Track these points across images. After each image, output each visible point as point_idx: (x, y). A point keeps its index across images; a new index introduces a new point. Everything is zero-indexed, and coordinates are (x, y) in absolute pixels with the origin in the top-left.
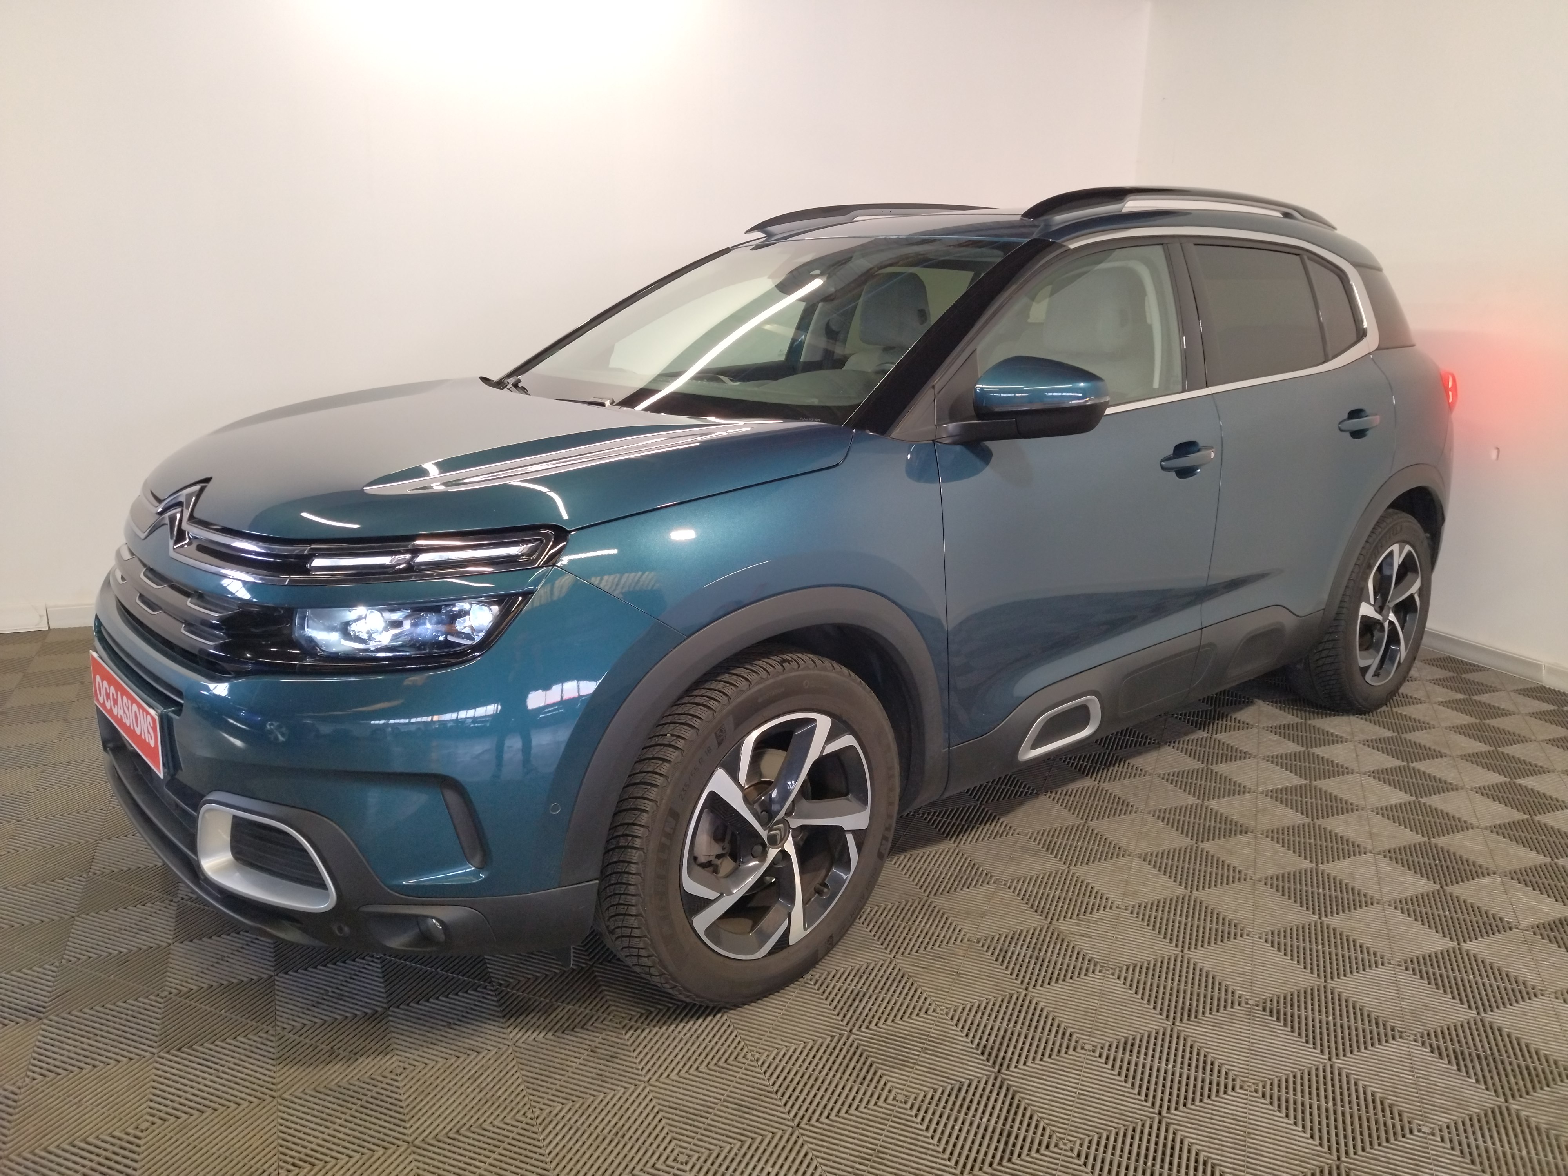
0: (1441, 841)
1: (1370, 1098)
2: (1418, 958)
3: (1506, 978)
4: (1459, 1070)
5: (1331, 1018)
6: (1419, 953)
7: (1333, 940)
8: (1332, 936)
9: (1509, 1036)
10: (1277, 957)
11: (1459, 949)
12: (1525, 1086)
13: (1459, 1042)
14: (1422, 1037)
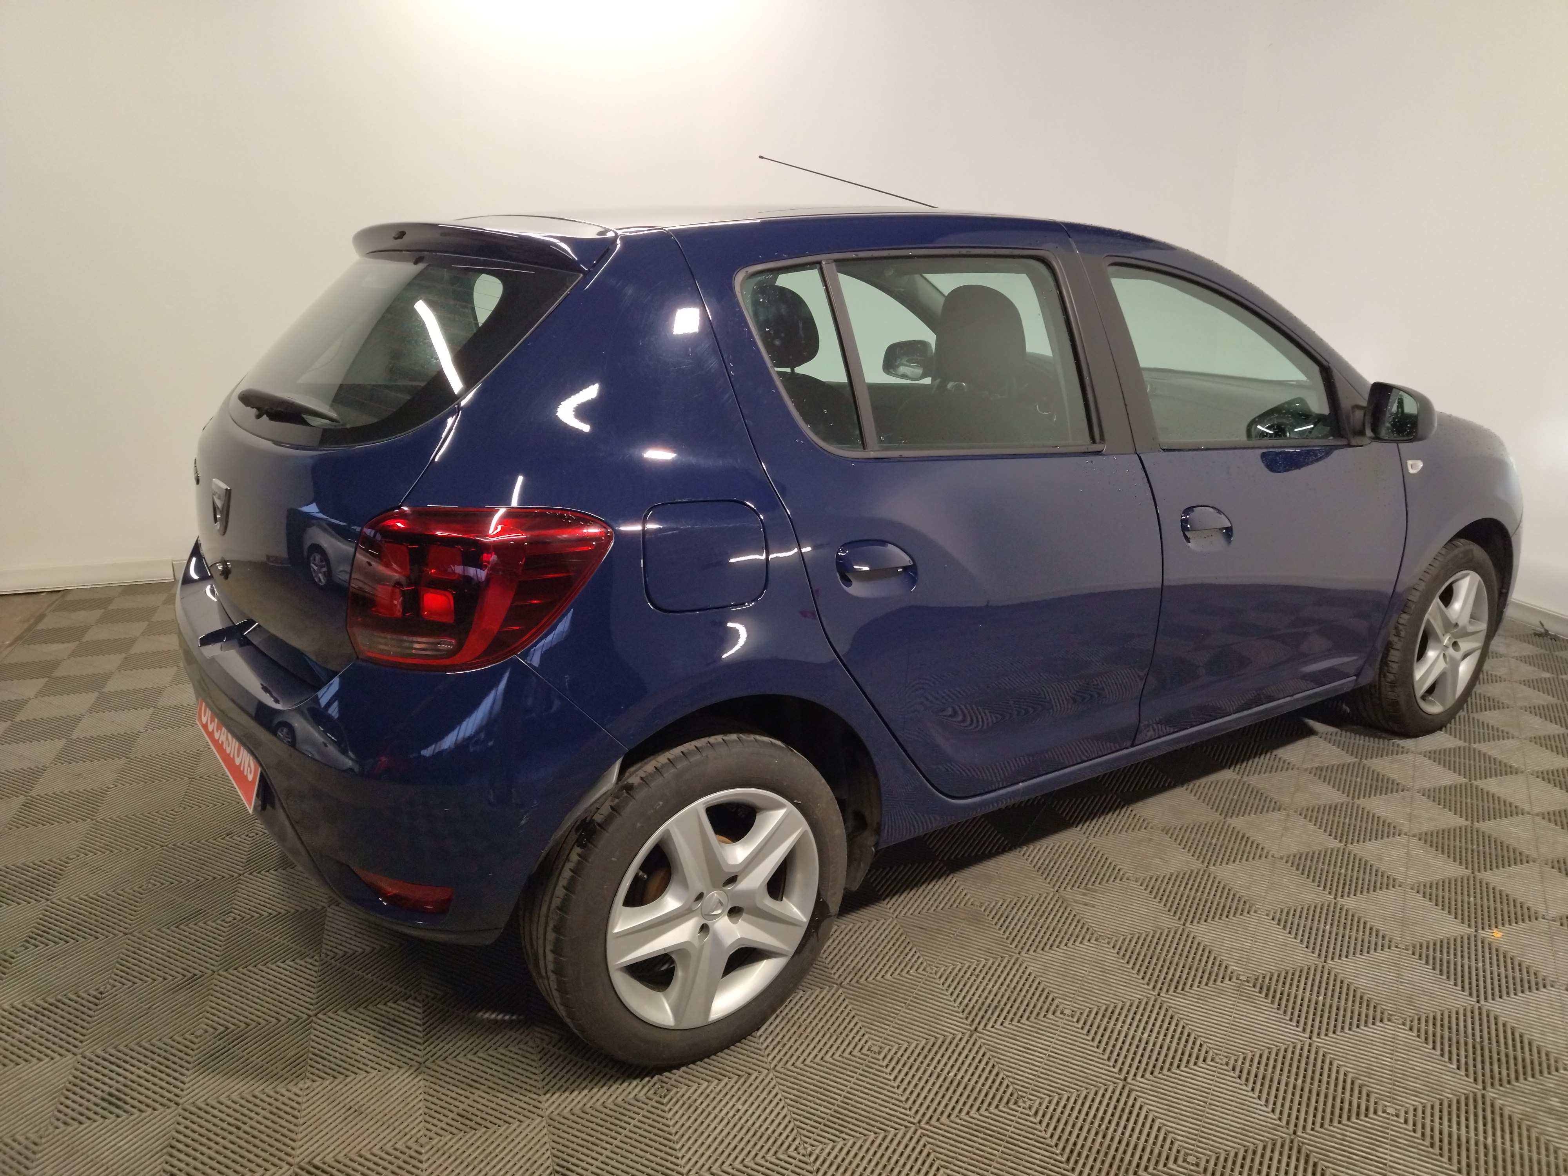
0: (1485, 826)
1: (1341, 1077)
2: (1428, 943)
3: (1517, 968)
4: (1442, 1055)
5: (1321, 998)
6: (1430, 937)
7: (1343, 921)
8: (1343, 916)
9: (1504, 1025)
10: (1279, 934)
11: (1475, 936)
12: (1508, 1075)
13: (1450, 1028)
14: (1412, 1021)
